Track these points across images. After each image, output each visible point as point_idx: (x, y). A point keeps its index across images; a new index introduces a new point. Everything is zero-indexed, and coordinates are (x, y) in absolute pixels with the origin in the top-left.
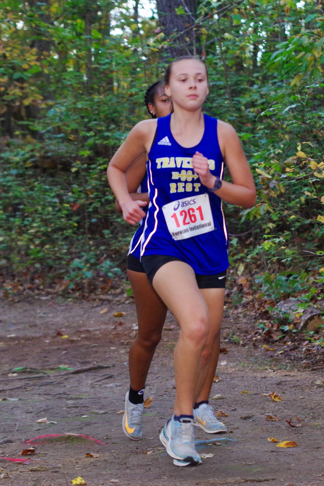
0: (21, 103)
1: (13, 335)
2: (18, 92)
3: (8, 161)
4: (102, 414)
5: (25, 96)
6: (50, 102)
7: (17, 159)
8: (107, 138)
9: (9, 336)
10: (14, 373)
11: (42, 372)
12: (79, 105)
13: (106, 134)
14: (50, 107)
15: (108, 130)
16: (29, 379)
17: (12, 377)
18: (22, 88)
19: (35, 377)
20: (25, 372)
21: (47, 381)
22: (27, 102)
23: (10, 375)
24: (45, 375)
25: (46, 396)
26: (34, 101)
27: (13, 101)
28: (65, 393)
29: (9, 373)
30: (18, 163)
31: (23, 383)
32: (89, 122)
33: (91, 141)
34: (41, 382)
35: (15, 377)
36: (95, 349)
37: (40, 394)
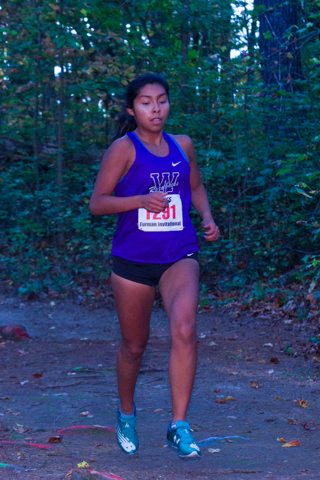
1: (85, 339)
9: (82, 339)
10: (73, 372)
11: (99, 373)
16: (86, 378)
17: (71, 375)
19: (91, 377)
20: (83, 371)
21: (101, 380)
23: (69, 374)
24: (102, 375)
25: (95, 394)
29: (68, 372)
31: (78, 381)
34: (96, 381)
35: (73, 375)
37: (90, 392)
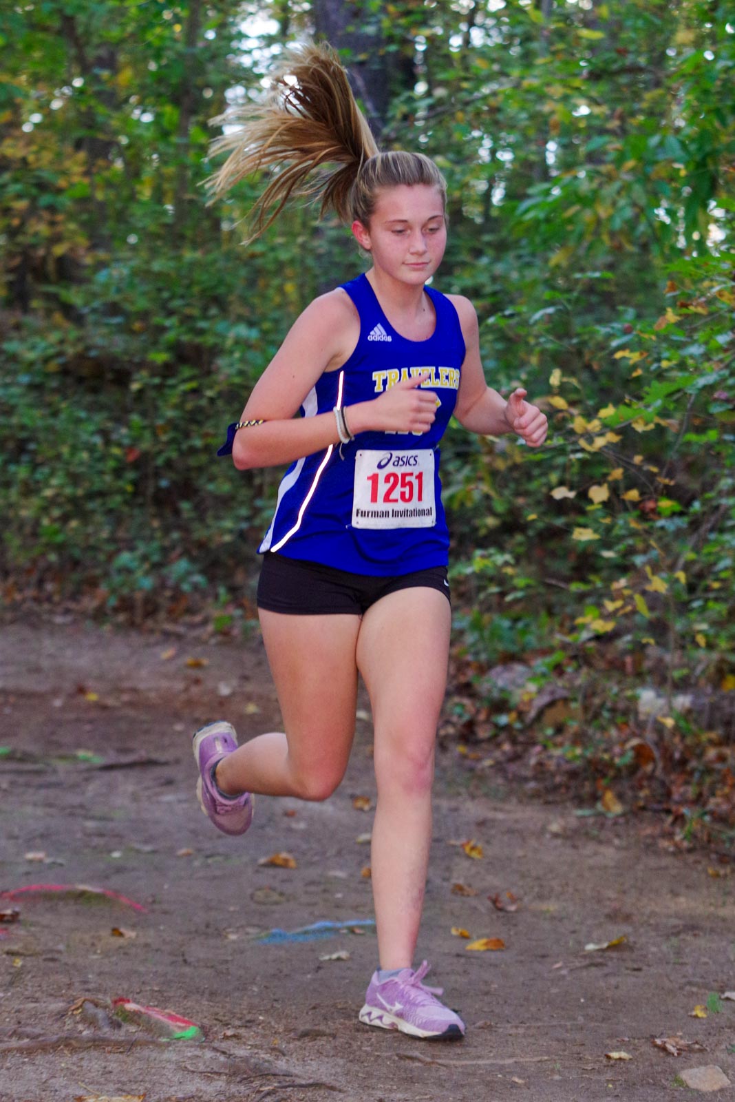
0: (49, 253)
2: (43, 229)
3: (14, 358)
4: (149, 853)
5: (56, 239)
6: (102, 255)
7: (31, 356)
8: (201, 332)
11: (42, 762)
12: (157, 266)
13: (202, 324)
14: (101, 265)
15: (205, 317)
18: (52, 224)
19: (29, 771)
20: (11, 758)
21: (51, 779)
22: (59, 250)
24: (49, 768)
25: (46, 809)
26: (72, 250)
27: (34, 246)
28: (82, 806)
30: (32, 364)
32: (172, 298)
33: (170, 336)
34: (39, 780)
36: (145, 726)
